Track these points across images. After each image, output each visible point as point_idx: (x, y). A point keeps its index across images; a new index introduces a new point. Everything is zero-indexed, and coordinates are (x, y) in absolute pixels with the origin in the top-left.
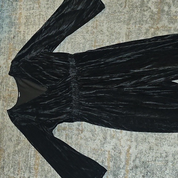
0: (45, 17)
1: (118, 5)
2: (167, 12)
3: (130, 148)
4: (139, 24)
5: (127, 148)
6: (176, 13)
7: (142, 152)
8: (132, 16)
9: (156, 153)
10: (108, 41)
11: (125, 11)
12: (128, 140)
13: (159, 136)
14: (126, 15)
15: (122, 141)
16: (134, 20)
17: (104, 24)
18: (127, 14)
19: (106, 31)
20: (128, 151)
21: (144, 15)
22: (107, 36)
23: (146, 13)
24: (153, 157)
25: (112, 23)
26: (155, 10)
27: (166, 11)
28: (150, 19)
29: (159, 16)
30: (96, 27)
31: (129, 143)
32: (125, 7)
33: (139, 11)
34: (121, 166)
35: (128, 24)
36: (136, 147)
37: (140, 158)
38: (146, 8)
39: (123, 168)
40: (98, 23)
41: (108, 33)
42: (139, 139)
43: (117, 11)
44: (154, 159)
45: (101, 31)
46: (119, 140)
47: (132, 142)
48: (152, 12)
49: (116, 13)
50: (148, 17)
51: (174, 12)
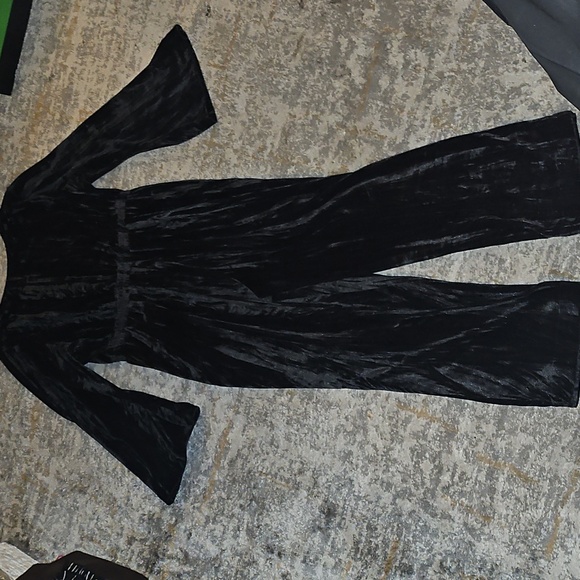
0: (123, 42)
1: (280, 46)
2: (385, 92)
3: (231, 426)
4: (317, 110)
5: (223, 426)
6: (405, 101)
7: (254, 446)
8: (305, 83)
9: (282, 456)
10: (240, 139)
11: (292, 65)
12: (229, 406)
13: (295, 417)
14: (293, 79)
15: (218, 403)
16: (307, 95)
17: (241, 91)
18: (295, 75)
19: (244, 111)
20: (225, 434)
21: (331, 87)
22: (243, 123)
23: (337, 84)
24: (273, 464)
25: (258, 93)
26: (359, 80)
27: (383, 89)
28: (343, 102)
29: (364, 99)
30: (223, 95)
31: (231, 413)
32: (295, 55)
33: (323, 74)
34: (203, 468)
35: (293, 105)
36: (244, 430)
37: (247, 458)
38: (340, 69)
39: (205, 473)
40: (228, 84)
41: (245, 118)
42: (253, 411)
43: (274, 61)
44: (275, 470)
45: (233, 106)
46: (213, 400)
47: (238, 413)
48: (352, 83)
49: (272, 66)
50: (340, 95)
51: (400, 95)
